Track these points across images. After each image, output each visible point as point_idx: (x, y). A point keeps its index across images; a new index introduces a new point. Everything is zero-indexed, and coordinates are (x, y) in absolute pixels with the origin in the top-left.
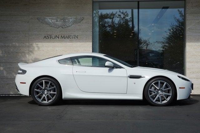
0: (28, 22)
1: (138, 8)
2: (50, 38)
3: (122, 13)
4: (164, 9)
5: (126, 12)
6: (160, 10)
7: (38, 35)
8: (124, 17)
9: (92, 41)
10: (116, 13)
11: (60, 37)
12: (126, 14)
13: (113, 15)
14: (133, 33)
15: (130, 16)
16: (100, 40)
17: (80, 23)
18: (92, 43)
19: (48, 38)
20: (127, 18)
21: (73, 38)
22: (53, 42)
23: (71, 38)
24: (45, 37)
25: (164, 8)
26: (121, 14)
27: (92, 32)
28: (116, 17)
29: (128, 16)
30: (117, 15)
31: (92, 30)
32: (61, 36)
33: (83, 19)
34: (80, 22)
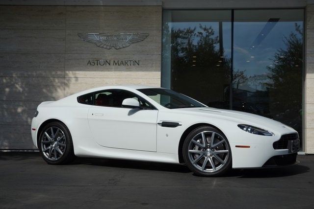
0: (64, 40)
1: (233, 21)
2: (96, 64)
3: (205, 29)
4: (271, 23)
5: (210, 28)
6: (265, 23)
7: (78, 59)
8: (207, 36)
9: (160, 69)
10: (195, 29)
11: (112, 62)
12: (210, 31)
13: (190, 32)
14: (222, 59)
15: (217, 34)
16: (172, 68)
17: (142, 42)
18: (160, 73)
19: (93, 64)
20: (212, 37)
21: (132, 65)
22: (102, 71)
23: (129, 65)
24: (89, 62)
25: (271, 20)
26: (202, 31)
27: (160, 56)
28: (194, 35)
29: (213, 34)
30: (196, 32)
31: (160, 53)
32: (114, 61)
33: (147, 36)
34: (142, 40)
